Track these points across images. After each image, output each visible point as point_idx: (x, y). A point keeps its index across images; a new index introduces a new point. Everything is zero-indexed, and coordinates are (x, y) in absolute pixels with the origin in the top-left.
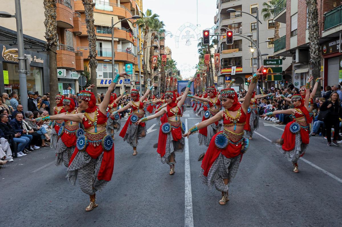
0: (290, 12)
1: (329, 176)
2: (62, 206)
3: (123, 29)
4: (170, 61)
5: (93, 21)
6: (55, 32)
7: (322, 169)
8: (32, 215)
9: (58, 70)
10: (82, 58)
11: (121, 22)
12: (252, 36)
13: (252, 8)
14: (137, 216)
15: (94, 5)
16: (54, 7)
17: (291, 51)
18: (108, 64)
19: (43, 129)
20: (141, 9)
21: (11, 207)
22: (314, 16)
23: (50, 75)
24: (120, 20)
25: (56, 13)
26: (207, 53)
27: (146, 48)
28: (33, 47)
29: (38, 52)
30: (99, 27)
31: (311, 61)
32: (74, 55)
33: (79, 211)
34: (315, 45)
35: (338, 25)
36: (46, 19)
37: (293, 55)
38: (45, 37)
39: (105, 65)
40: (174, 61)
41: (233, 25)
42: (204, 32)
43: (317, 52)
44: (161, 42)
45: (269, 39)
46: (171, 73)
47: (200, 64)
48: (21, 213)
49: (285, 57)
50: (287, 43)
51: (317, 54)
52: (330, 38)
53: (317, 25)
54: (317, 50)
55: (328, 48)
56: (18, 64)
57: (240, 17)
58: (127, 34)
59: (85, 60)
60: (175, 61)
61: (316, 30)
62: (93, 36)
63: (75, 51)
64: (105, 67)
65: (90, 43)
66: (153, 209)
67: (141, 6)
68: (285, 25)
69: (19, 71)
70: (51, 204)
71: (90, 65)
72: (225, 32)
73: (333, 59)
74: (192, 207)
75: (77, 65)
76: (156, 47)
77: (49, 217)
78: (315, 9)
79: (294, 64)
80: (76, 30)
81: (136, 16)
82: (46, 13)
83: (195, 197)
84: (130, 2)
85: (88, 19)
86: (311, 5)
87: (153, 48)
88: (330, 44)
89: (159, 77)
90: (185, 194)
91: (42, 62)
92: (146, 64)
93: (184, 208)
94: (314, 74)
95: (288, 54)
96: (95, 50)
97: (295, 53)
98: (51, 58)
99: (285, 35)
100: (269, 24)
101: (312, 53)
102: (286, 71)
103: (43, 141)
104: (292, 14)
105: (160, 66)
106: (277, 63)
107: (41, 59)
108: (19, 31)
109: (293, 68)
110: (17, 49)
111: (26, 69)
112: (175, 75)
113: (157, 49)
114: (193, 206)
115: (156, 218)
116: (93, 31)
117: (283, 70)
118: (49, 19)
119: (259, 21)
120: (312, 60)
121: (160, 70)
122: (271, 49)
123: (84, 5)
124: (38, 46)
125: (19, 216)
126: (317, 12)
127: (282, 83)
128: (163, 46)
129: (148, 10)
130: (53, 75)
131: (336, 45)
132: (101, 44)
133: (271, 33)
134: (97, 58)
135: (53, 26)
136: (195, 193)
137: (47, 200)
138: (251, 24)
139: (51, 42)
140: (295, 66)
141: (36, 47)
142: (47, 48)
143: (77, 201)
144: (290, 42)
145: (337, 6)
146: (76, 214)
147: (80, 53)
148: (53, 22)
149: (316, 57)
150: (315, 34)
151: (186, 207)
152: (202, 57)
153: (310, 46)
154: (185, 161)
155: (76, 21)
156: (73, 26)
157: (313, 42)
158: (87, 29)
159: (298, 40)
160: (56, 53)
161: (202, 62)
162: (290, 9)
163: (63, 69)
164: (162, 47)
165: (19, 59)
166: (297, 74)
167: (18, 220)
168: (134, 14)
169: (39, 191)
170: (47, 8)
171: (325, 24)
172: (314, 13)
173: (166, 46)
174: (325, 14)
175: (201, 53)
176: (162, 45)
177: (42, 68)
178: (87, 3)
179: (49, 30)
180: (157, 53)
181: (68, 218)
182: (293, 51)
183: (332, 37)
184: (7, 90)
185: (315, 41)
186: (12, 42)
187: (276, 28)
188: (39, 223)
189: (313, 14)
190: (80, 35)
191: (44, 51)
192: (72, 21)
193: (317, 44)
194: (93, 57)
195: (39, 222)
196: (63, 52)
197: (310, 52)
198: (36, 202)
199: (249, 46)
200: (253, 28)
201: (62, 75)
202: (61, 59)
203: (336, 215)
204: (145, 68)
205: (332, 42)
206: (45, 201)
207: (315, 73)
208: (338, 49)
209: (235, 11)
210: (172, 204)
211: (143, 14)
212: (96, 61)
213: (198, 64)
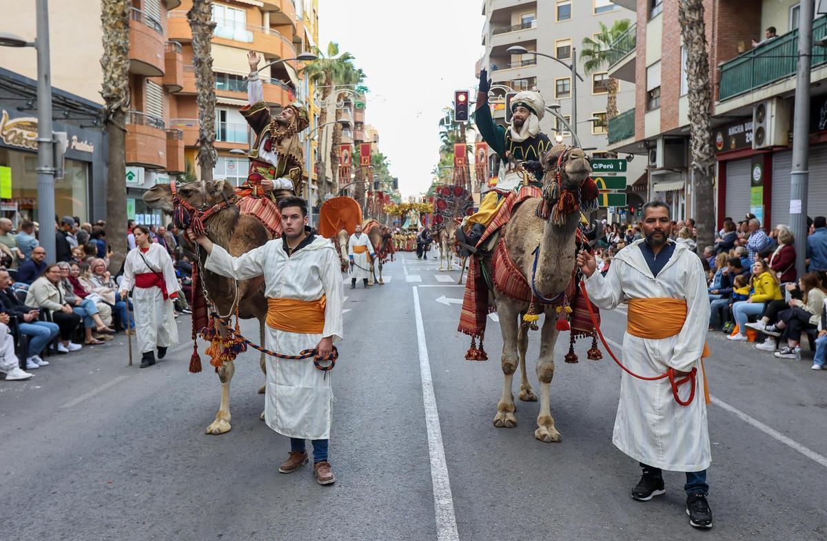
0: (645, 59)
1: (753, 426)
2: (138, 492)
3: (275, 83)
4: (376, 156)
5: (210, 62)
6: (124, 83)
7: (735, 411)
8: (63, 515)
9: (128, 170)
10: (182, 144)
11: (269, 67)
12: (559, 107)
13: (558, 48)
14: (321, 523)
15: (213, 26)
16: (125, 28)
17: (647, 143)
18: (237, 159)
19: (88, 305)
20: (316, 40)
21: (11, 495)
22: (699, 70)
23: (109, 179)
24: (269, 63)
25: (128, 41)
26: (459, 141)
27: (324, 126)
28: (71, 116)
29: (81, 127)
30: (221, 76)
31: (694, 165)
32: (164, 135)
33: (179, 507)
34: (703, 130)
35: (750, 91)
36: (105, 54)
37: (650, 151)
38: (102, 94)
39: (231, 161)
40: (384, 156)
41: (517, 83)
42: (458, 94)
43: (707, 146)
44: (358, 114)
45: (594, 115)
46: (378, 182)
47: (442, 166)
48: (38, 511)
49: (632, 156)
50: (637, 125)
51: (708, 151)
52: (731, 117)
53: (705, 87)
54: (706, 141)
55: (727, 138)
56: (35, 153)
57: (532, 65)
58: (282, 94)
59: (189, 149)
60: (386, 158)
61: (705, 99)
62: (210, 94)
63: (166, 128)
64: (231, 166)
65: (203, 110)
66: (359, 504)
67: (316, 34)
68: (632, 86)
69: (37, 169)
70: (110, 489)
71: (201, 159)
72: (503, 96)
73: (737, 162)
74: (451, 500)
75: (168, 160)
76: (346, 125)
77: (106, 522)
78: (701, 54)
79: (652, 171)
80: (169, 81)
81: (304, 53)
82: (106, 40)
83: (457, 476)
84: (291, 24)
85: (199, 56)
86: (694, 45)
87: (340, 126)
88: (732, 131)
89: (351, 192)
90: (430, 468)
91: (90, 149)
92: (323, 160)
93: (433, 502)
94: (701, 195)
95: (640, 149)
96: (213, 127)
97: (655, 147)
98: (112, 141)
99: (634, 106)
100: (596, 83)
101: (695, 148)
102: (634, 185)
103: (89, 331)
104: (648, 63)
105: (353, 167)
106: (616, 169)
107: (88, 144)
108: (43, 79)
109: (650, 180)
110: (35, 120)
111: (55, 165)
112: (386, 188)
113: (347, 129)
114: (453, 497)
115: (367, 527)
116: (211, 84)
117: (627, 184)
118: (111, 55)
119: (577, 74)
120: (696, 164)
121: (353, 176)
122: (600, 137)
123: (191, 25)
124: (83, 113)
125: (33, 517)
126: (706, 61)
127: (623, 212)
128: (362, 123)
129: (331, 43)
130: (115, 179)
131: (745, 132)
132: (223, 115)
133: (600, 103)
134: (215, 145)
135: (120, 70)
136: (455, 464)
137: (101, 477)
138: (557, 81)
139: (115, 105)
140: (653, 175)
141: (78, 116)
142: (102, 120)
143: (174, 480)
144: (644, 123)
145: (746, 50)
146: (173, 516)
147: (176, 132)
148: (121, 59)
149: (705, 158)
150: (702, 108)
151: (436, 501)
152: (448, 150)
153: (692, 134)
154: (424, 387)
155: (170, 60)
156: (164, 70)
157: (698, 124)
158: (195, 80)
159: (662, 120)
160: (125, 131)
161: (446, 160)
162: (644, 51)
163: (138, 166)
164: (360, 124)
165: (39, 142)
166: (658, 192)
167: (30, 529)
168: (299, 50)
169: (80, 456)
170: (108, 28)
171: (721, 87)
172: (700, 61)
173: (366, 123)
174: (722, 66)
175: (445, 141)
176: (358, 120)
177: (90, 164)
178: (198, 22)
179: (111, 78)
180: (347, 137)
181: (153, 525)
182: (651, 144)
183: (737, 114)
184: (6, 212)
185: (703, 121)
186: (23, 104)
187: (610, 92)
188: (82, 537)
189: (699, 63)
190: (177, 92)
191: (96, 124)
192: (161, 60)
193: (708, 128)
194: (208, 143)
195: (83, 535)
196: (139, 128)
197: (691, 145)
198: (73, 482)
199: (552, 129)
200: (560, 90)
201: (135, 179)
202: (134, 143)
203: (788, 523)
204: (320, 171)
205: (736, 127)
206: (96, 481)
207: (702, 192)
208: (747, 141)
209: (525, 52)
210: (403, 492)
211: (318, 51)
212: (213, 152)
213: (439, 165)
